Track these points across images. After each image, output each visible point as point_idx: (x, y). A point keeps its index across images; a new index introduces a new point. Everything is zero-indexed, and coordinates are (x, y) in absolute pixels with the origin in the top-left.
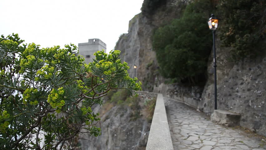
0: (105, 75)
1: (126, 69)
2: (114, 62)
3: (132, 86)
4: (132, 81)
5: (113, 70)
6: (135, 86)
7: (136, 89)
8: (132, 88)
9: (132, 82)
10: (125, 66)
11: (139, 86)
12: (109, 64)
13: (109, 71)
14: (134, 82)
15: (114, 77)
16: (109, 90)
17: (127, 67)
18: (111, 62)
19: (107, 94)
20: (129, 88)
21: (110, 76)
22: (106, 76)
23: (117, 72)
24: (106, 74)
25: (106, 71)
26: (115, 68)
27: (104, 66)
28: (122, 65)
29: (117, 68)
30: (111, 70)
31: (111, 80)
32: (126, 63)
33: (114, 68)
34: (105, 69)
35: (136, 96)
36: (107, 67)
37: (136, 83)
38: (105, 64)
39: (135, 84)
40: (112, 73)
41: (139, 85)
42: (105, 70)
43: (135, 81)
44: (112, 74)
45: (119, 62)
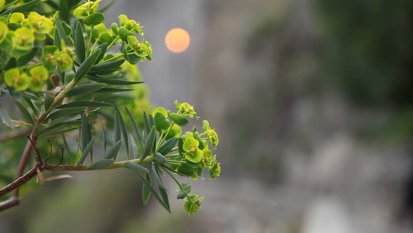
0: (11, 89)
1: (133, 59)
2: (65, 16)
3: (165, 150)
4: (160, 123)
5: (61, 63)
6: (181, 150)
7: (187, 170)
8: (163, 166)
9: (165, 126)
10: (125, 39)
11: (201, 153)
12: (35, 26)
13: (38, 71)
14: (176, 127)
15: (61, 100)
16: (34, 173)
17: (137, 49)
18: (47, 15)
19: (16, 203)
20: (148, 165)
21: (38, 94)
22: (18, 94)
23: (79, 77)
24: (20, 83)
25: (16, 71)
26: (71, 49)
27: (9, 37)
28: (111, 33)
29: (81, 51)
30: (48, 66)
31: (44, 120)
32: (132, 22)
33: (65, 54)
34: (11, 54)
35: (189, 205)
36: (23, 43)
37: (189, 136)
38: (13, 27)
39: (181, 142)
40: (53, 82)
41: (201, 147)
42: (13, 64)
43: (183, 122)
44: (51, 87)
45: (95, 19)
